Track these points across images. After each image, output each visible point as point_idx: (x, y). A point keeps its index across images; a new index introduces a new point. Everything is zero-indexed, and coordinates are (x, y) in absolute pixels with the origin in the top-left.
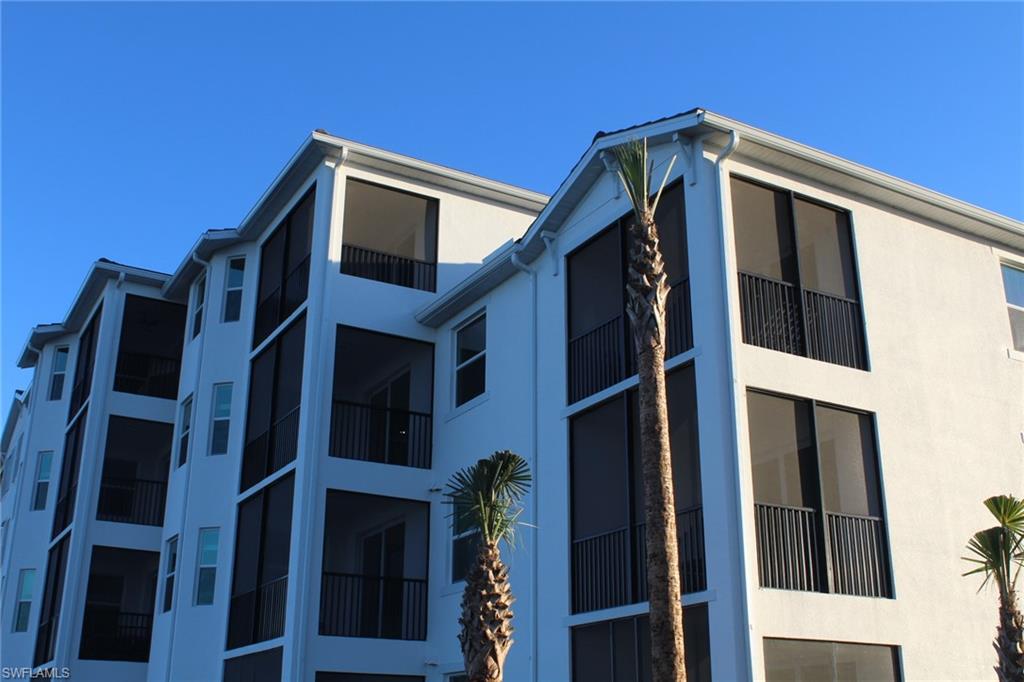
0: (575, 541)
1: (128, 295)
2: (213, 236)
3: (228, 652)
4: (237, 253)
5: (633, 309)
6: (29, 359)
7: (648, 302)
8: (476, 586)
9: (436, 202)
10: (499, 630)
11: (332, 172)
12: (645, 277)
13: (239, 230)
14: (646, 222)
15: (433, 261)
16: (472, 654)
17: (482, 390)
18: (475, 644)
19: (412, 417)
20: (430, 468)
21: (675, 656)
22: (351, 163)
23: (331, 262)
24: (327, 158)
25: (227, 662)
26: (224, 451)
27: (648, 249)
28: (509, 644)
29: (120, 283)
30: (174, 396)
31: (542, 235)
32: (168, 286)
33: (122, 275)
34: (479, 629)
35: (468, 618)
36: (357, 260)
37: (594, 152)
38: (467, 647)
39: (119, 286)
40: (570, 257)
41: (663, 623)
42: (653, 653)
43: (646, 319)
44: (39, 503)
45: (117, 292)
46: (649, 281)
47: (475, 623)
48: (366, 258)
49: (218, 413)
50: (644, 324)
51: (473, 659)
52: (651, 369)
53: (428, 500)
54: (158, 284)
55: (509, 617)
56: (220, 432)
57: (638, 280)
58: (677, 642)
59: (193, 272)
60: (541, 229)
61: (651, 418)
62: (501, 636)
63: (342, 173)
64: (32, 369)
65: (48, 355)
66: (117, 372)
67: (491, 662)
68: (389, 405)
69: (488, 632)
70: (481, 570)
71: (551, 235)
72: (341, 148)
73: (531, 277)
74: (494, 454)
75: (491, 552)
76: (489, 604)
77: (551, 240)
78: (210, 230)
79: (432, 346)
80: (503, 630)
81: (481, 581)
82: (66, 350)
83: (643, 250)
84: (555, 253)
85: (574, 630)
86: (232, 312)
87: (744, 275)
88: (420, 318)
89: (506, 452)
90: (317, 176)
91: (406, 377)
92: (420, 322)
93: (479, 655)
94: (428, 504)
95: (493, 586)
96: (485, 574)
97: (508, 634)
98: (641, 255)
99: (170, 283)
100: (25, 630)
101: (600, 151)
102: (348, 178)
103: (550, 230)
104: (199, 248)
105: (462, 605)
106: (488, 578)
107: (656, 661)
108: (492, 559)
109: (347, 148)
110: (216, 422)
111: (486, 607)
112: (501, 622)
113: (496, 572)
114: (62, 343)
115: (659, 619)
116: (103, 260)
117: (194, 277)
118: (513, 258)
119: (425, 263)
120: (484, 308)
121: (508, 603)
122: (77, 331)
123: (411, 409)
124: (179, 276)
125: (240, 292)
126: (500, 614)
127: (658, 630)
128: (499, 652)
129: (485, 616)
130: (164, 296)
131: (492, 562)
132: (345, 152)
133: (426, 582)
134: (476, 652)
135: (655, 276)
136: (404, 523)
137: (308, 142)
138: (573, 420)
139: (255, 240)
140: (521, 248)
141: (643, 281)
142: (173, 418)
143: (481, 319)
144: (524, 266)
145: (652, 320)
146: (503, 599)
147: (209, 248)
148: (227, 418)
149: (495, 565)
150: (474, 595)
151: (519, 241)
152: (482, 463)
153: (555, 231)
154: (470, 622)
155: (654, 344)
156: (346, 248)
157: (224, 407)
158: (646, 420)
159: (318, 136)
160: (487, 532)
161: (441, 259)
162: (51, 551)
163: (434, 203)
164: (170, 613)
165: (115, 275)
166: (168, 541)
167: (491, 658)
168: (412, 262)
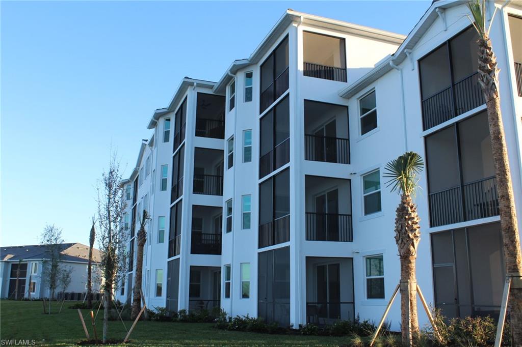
0: (430, 194)
1: (198, 93)
2: (238, 63)
3: (260, 249)
4: (248, 70)
5: (483, 81)
6: (153, 124)
7: (491, 77)
8: (402, 214)
9: (344, 40)
10: (415, 234)
11: (296, 29)
12: (488, 65)
13: (249, 60)
14: (485, 38)
15: (344, 68)
16: (402, 245)
17: (375, 126)
18: (404, 240)
19: (337, 140)
20: (350, 164)
21: (516, 242)
22: (305, 24)
23: (299, 70)
24: (293, 22)
25: (259, 254)
26: (250, 160)
27: (488, 51)
28: (419, 239)
29: (194, 88)
30: (223, 137)
31: (405, 51)
32: (215, 88)
33: (195, 84)
34: (405, 234)
35: (399, 229)
36: (310, 69)
37: (433, 9)
38: (400, 241)
39: (194, 89)
40: (420, 61)
41: (509, 227)
42: (504, 241)
43: (490, 85)
44: (164, 187)
45: (193, 91)
46: (490, 67)
47: (403, 231)
48: (314, 67)
49: (246, 143)
50: (489, 87)
51: (403, 247)
52: (495, 108)
53: (350, 178)
54: (211, 87)
55: (419, 228)
56: (248, 152)
57: (485, 67)
58: (516, 236)
59: (228, 80)
60: (405, 49)
61: (496, 132)
62: (416, 237)
63: (301, 28)
64: (154, 129)
65: (161, 122)
66: (196, 128)
67: (412, 248)
68: (325, 135)
69: (410, 235)
70: (405, 207)
71: (410, 51)
72: (300, 17)
73: (400, 72)
74: (405, 153)
75: (408, 198)
76: (410, 222)
77: (410, 53)
78: (236, 60)
79: (347, 107)
80: (416, 233)
81: (405, 212)
82: (169, 120)
83: (485, 52)
84: (412, 59)
85: (432, 235)
86: (248, 97)
87: (517, 63)
88: (341, 94)
89: (411, 152)
90: (289, 31)
91: (334, 123)
92: (341, 97)
93: (406, 245)
94: (350, 180)
95: (411, 214)
96: (406, 209)
97: (418, 235)
98: (485, 55)
99: (216, 87)
100: (163, 242)
101: (436, 8)
102: (304, 31)
103: (409, 49)
104: (232, 69)
105: (396, 223)
106: (408, 210)
107: (506, 245)
108: (409, 201)
109: (303, 16)
110: (245, 148)
111: (408, 223)
112: (415, 230)
113: (412, 207)
114: (167, 117)
115: (507, 226)
116: (186, 78)
117: (228, 83)
118: (391, 63)
119: (341, 69)
120: (374, 88)
121: (417, 221)
122: (174, 111)
123: (337, 137)
124: (221, 83)
125: (252, 88)
126: (415, 226)
127: (507, 231)
128: (415, 244)
129: (408, 227)
130: (214, 92)
131: (409, 203)
132: (302, 19)
133: (351, 215)
134: (405, 244)
135: (493, 64)
136: (337, 190)
137: (285, 15)
138: (426, 138)
139: (257, 63)
140: (394, 58)
141: (487, 67)
142: (224, 148)
143: (373, 93)
144: (396, 66)
145: (493, 85)
146: (415, 220)
147: (236, 69)
148: (250, 146)
149: (410, 204)
150: (402, 218)
151: (393, 55)
152: (400, 158)
153: (411, 49)
154: (401, 230)
155: (495, 97)
156: (306, 64)
157: (248, 141)
158: (494, 133)
159: (289, 12)
160: (405, 189)
161: (348, 67)
162: (171, 208)
163: (343, 40)
164: (231, 233)
165: (191, 84)
166: (226, 202)
167: (412, 247)
168: (332, 68)
